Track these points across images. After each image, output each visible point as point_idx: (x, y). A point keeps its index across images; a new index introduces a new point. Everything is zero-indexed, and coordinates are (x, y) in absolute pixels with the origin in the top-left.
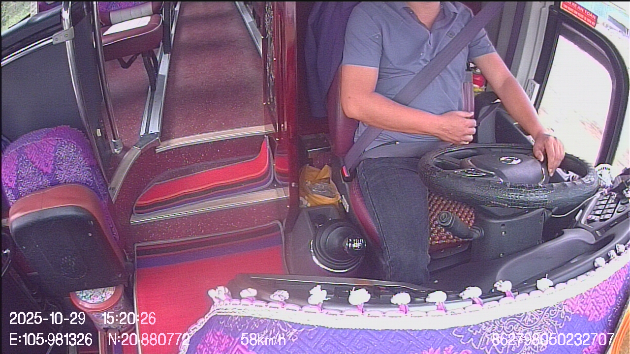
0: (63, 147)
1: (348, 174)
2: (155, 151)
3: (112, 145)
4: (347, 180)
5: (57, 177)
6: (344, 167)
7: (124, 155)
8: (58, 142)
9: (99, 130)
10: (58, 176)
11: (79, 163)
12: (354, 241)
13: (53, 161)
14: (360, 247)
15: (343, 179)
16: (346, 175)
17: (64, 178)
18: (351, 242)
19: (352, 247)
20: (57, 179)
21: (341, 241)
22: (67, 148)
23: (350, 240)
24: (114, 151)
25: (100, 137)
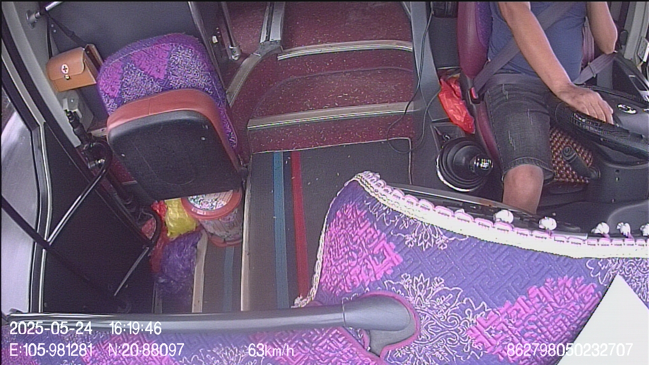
0: (179, 52)
1: (476, 96)
2: (277, 59)
3: (229, 52)
4: (475, 101)
5: (170, 83)
6: (473, 89)
7: (243, 62)
8: (173, 48)
9: (215, 37)
10: (172, 82)
11: (197, 68)
12: (482, 160)
13: (166, 66)
14: (487, 167)
15: (471, 99)
16: (474, 97)
17: (179, 83)
18: (479, 161)
19: (479, 166)
20: (171, 84)
21: (469, 159)
22: (184, 53)
23: (478, 160)
24: (232, 57)
25: (216, 43)
